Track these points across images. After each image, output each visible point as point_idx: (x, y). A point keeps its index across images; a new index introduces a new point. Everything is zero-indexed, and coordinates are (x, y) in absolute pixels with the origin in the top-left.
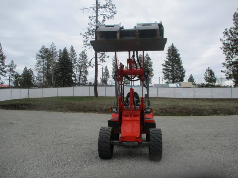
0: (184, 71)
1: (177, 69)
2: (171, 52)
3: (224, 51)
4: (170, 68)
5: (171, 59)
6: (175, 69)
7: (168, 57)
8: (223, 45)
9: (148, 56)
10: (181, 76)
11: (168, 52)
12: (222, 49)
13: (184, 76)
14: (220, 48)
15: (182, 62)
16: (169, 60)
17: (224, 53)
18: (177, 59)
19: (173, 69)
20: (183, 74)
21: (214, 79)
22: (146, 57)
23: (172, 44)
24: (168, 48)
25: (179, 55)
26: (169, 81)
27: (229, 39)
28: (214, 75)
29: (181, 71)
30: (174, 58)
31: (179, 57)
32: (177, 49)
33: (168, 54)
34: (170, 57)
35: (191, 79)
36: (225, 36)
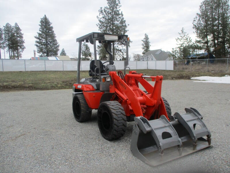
0: (58, 45)
1: (50, 43)
2: (44, 24)
3: (99, 28)
4: (44, 41)
5: (44, 31)
6: (49, 42)
7: (41, 29)
8: (99, 22)
9: (17, 26)
10: (55, 50)
11: (40, 24)
12: (98, 26)
13: (58, 50)
14: (97, 25)
15: (55, 36)
16: (43, 32)
17: (99, 30)
18: (50, 32)
19: (47, 42)
20: (57, 48)
21: (89, 53)
22: (15, 27)
23: (45, 16)
24: (41, 20)
25: (52, 28)
26: (43, 55)
27: (103, 18)
28: (89, 50)
29: (54, 44)
30: (47, 31)
31: (52, 30)
32: (50, 22)
33: (41, 26)
34: (43, 29)
35: (63, 53)
36: (101, 15)
